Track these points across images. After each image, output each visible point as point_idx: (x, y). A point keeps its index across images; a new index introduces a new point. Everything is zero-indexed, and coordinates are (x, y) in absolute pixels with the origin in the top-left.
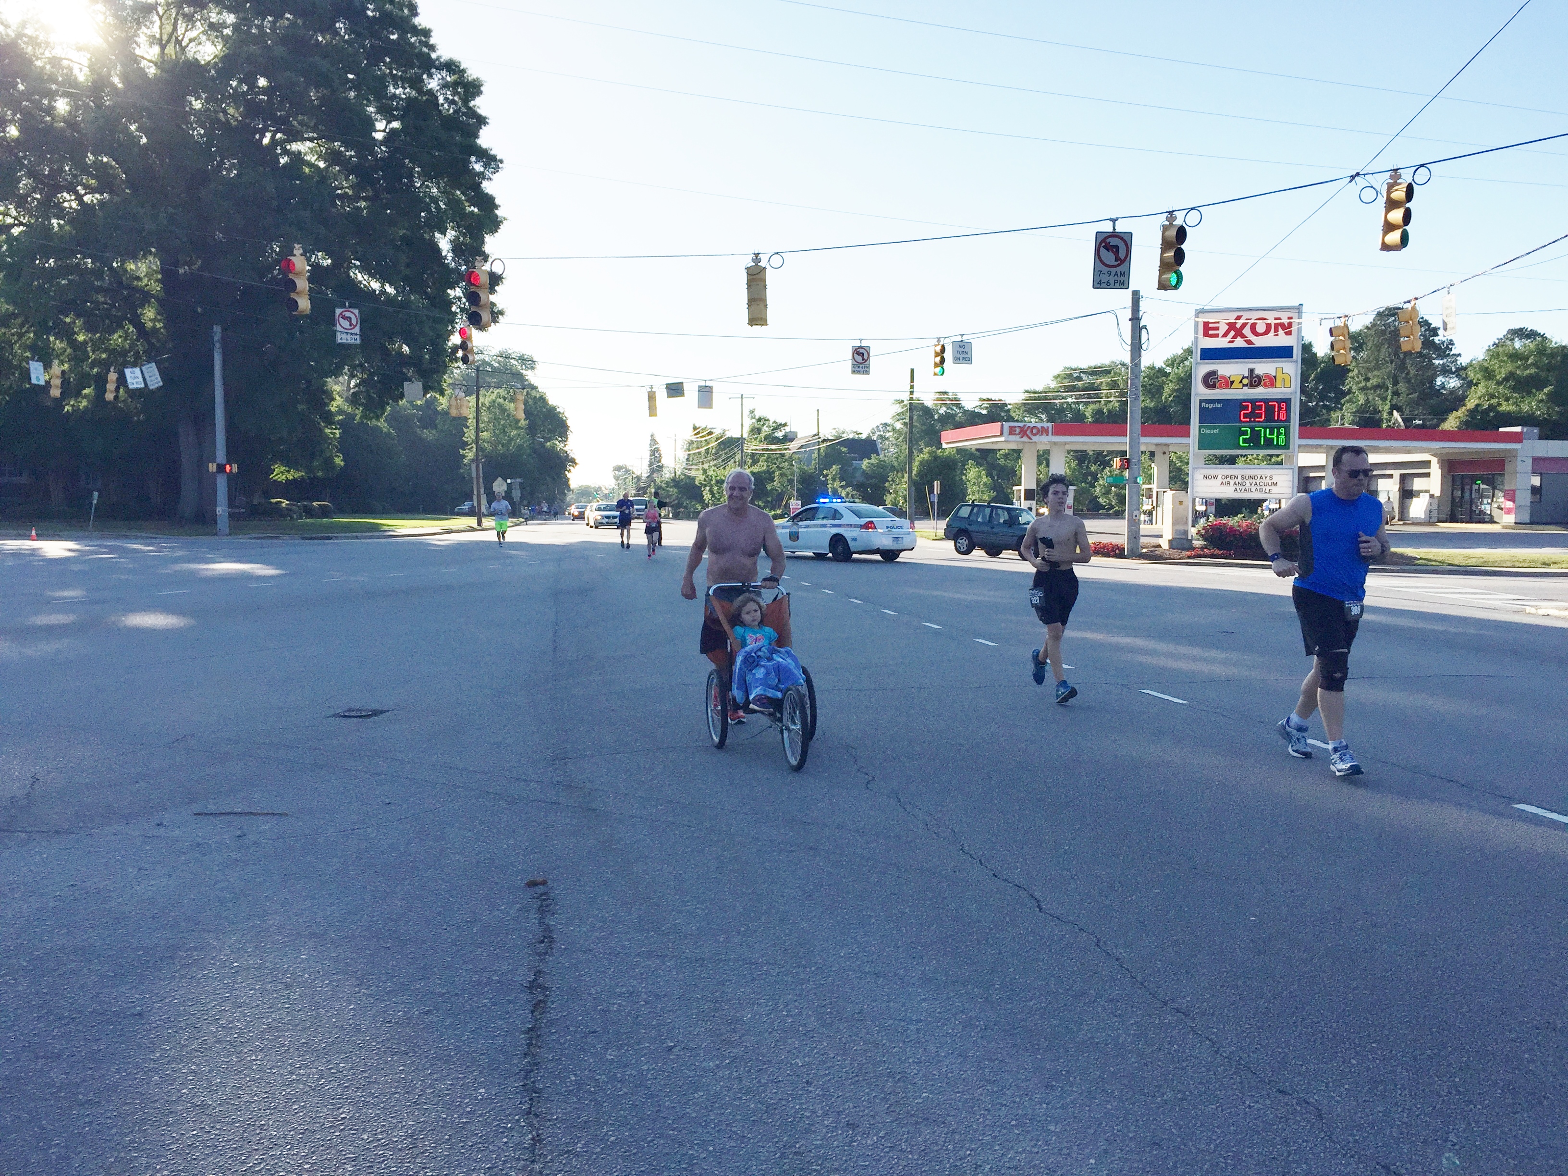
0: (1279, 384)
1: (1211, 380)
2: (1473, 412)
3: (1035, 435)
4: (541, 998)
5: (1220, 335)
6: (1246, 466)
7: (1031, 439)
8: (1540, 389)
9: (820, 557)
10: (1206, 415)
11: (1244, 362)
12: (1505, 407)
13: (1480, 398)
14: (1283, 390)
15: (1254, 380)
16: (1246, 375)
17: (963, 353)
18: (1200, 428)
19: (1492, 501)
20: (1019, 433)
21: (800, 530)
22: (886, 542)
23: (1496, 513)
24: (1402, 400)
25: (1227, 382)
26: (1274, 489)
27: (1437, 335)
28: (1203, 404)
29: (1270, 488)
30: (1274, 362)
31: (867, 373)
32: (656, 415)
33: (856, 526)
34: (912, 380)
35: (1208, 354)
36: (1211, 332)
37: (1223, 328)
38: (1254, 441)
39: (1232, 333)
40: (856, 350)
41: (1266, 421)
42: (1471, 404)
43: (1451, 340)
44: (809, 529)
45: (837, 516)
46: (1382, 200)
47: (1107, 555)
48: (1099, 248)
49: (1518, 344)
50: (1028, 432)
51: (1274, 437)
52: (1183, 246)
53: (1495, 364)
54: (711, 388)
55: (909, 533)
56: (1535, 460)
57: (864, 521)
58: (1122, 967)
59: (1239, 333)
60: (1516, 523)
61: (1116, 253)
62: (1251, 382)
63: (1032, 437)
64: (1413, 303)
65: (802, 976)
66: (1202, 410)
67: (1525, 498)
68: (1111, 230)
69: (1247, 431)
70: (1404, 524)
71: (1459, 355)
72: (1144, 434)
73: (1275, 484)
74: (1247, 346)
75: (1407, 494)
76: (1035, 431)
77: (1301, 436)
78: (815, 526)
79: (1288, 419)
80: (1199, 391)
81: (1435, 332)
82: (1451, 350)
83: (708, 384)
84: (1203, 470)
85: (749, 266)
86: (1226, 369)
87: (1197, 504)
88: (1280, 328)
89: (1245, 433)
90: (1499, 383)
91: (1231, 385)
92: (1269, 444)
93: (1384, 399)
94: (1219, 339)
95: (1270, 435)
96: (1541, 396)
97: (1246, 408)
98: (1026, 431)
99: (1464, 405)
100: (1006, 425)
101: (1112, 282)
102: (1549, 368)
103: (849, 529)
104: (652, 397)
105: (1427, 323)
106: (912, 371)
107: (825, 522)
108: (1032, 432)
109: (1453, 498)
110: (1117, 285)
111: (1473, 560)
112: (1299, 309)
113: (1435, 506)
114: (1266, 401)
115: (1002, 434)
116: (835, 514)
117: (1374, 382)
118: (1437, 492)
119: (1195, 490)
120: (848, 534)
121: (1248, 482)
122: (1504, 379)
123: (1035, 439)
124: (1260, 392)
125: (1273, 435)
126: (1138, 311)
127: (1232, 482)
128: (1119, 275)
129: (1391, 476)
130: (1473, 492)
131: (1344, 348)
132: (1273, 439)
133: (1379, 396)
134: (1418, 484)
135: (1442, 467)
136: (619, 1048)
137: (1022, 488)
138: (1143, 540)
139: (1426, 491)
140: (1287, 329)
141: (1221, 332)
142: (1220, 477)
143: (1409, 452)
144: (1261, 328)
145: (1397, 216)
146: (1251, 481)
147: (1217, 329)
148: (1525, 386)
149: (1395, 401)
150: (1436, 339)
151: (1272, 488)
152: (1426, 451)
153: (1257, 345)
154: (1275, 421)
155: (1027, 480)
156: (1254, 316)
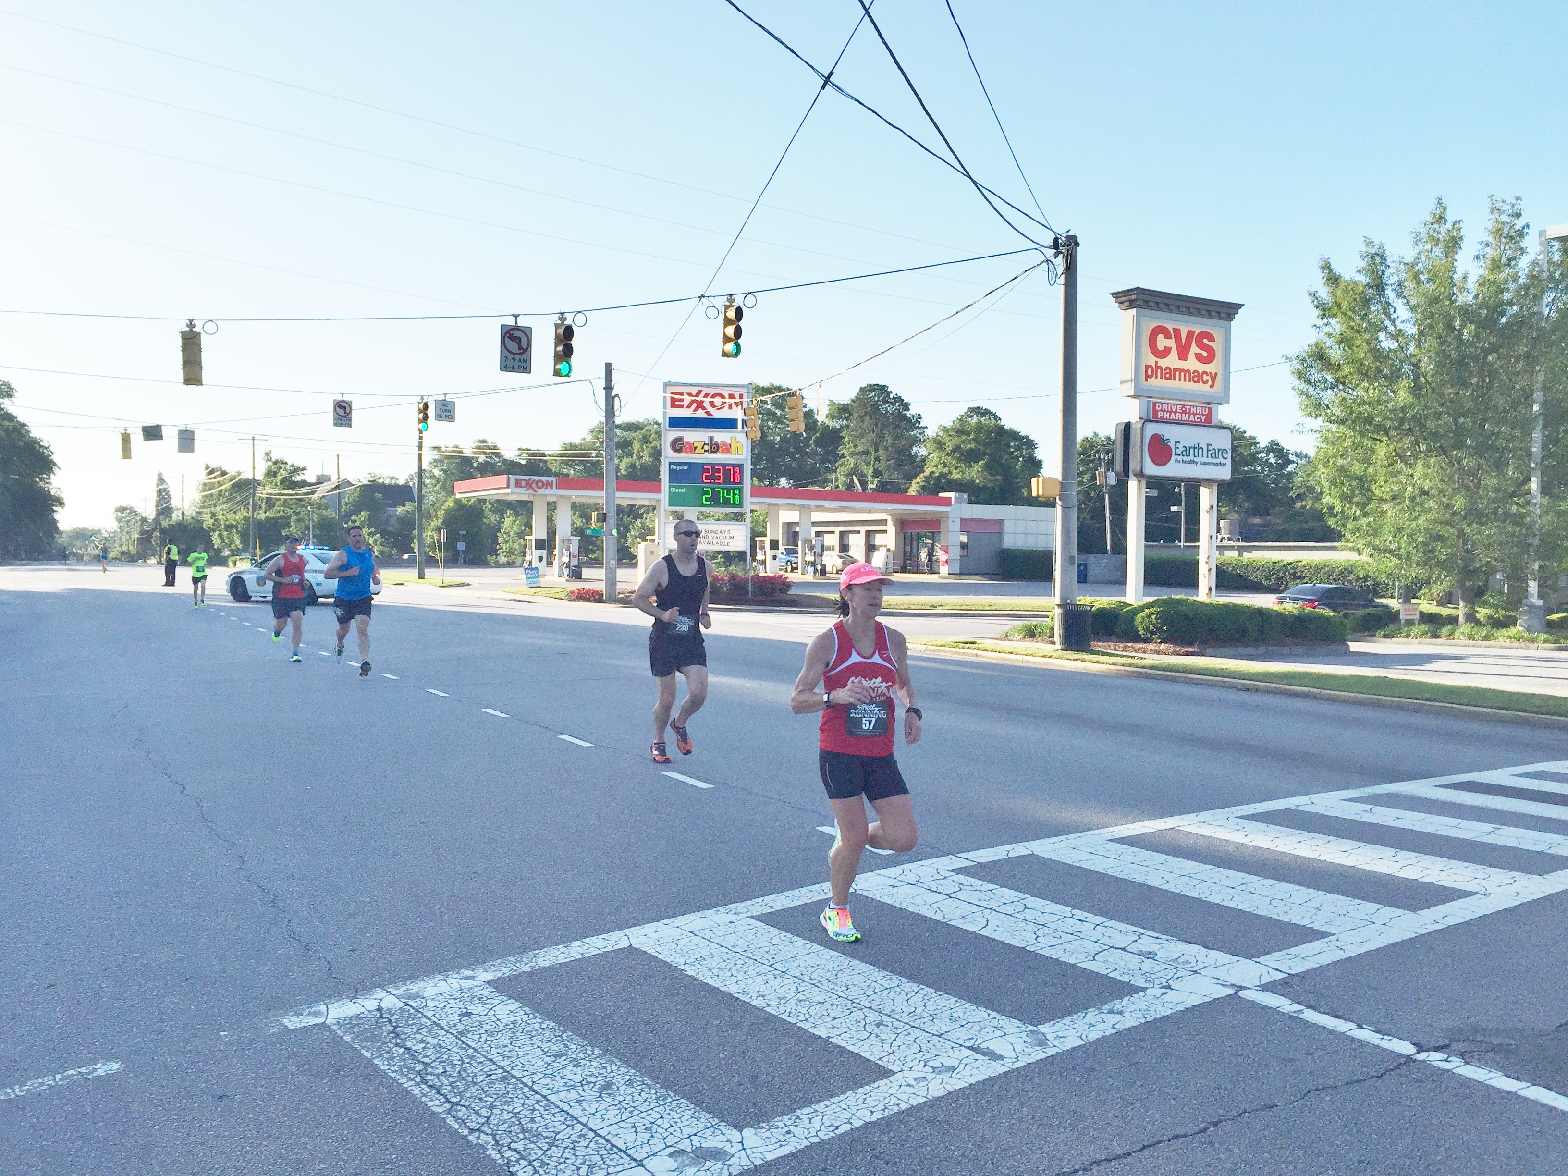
0: (733, 450)
1: (678, 445)
2: (929, 479)
3: (540, 488)
5: (685, 406)
7: (535, 491)
8: (976, 462)
10: (675, 476)
11: (705, 431)
12: (956, 475)
13: (936, 466)
14: (737, 456)
15: (714, 447)
16: (707, 442)
17: (446, 411)
18: (670, 487)
20: (524, 486)
23: (936, 566)
24: (881, 466)
26: (732, 542)
27: (909, 410)
28: (672, 466)
30: (726, 432)
31: (350, 425)
32: (130, 458)
35: (675, 422)
36: (677, 403)
37: (687, 399)
38: (714, 501)
39: (695, 405)
40: (338, 403)
41: (724, 482)
42: (927, 472)
43: (919, 415)
46: (722, 318)
47: (588, 600)
48: (504, 340)
49: (973, 420)
50: (534, 485)
51: (731, 497)
52: (571, 342)
53: (947, 438)
54: (192, 433)
56: (963, 520)
59: (700, 405)
60: (951, 574)
61: (520, 343)
62: (711, 448)
63: (538, 490)
66: (671, 472)
67: (956, 552)
68: (513, 324)
69: (708, 491)
71: (926, 428)
72: (619, 489)
73: (732, 538)
74: (706, 416)
76: (540, 484)
79: (741, 482)
80: (669, 455)
81: (906, 406)
82: (919, 423)
83: (189, 428)
85: (184, 330)
86: (691, 436)
89: (707, 493)
90: (948, 455)
91: (695, 450)
92: (727, 503)
93: (868, 464)
94: (684, 409)
95: (727, 495)
96: (977, 467)
97: (708, 471)
98: (531, 483)
99: (924, 472)
100: (513, 478)
101: (517, 367)
102: (989, 444)
104: (126, 439)
105: (901, 400)
108: (537, 484)
109: (904, 552)
110: (521, 370)
114: (724, 466)
115: (508, 486)
117: (861, 448)
118: (893, 548)
121: (710, 536)
122: (953, 451)
123: (541, 491)
124: (718, 457)
125: (730, 494)
126: (611, 381)
128: (523, 361)
129: (859, 532)
130: (919, 546)
132: (729, 499)
133: (865, 461)
134: (879, 539)
135: (895, 525)
137: (533, 537)
138: (620, 587)
139: (885, 546)
141: (686, 404)
143: (870, 512)
144: (718, 402)
145: (730, 331)
146: (713, 534)
147: (682, 400)
148: (969, 457)
149: (876, 467)
150: (908, 413)
151: (730, 541)
152: (883, 511)
153: (715, 417)
154: (730, 483)
155: (539, 531)
156: (712, 391)
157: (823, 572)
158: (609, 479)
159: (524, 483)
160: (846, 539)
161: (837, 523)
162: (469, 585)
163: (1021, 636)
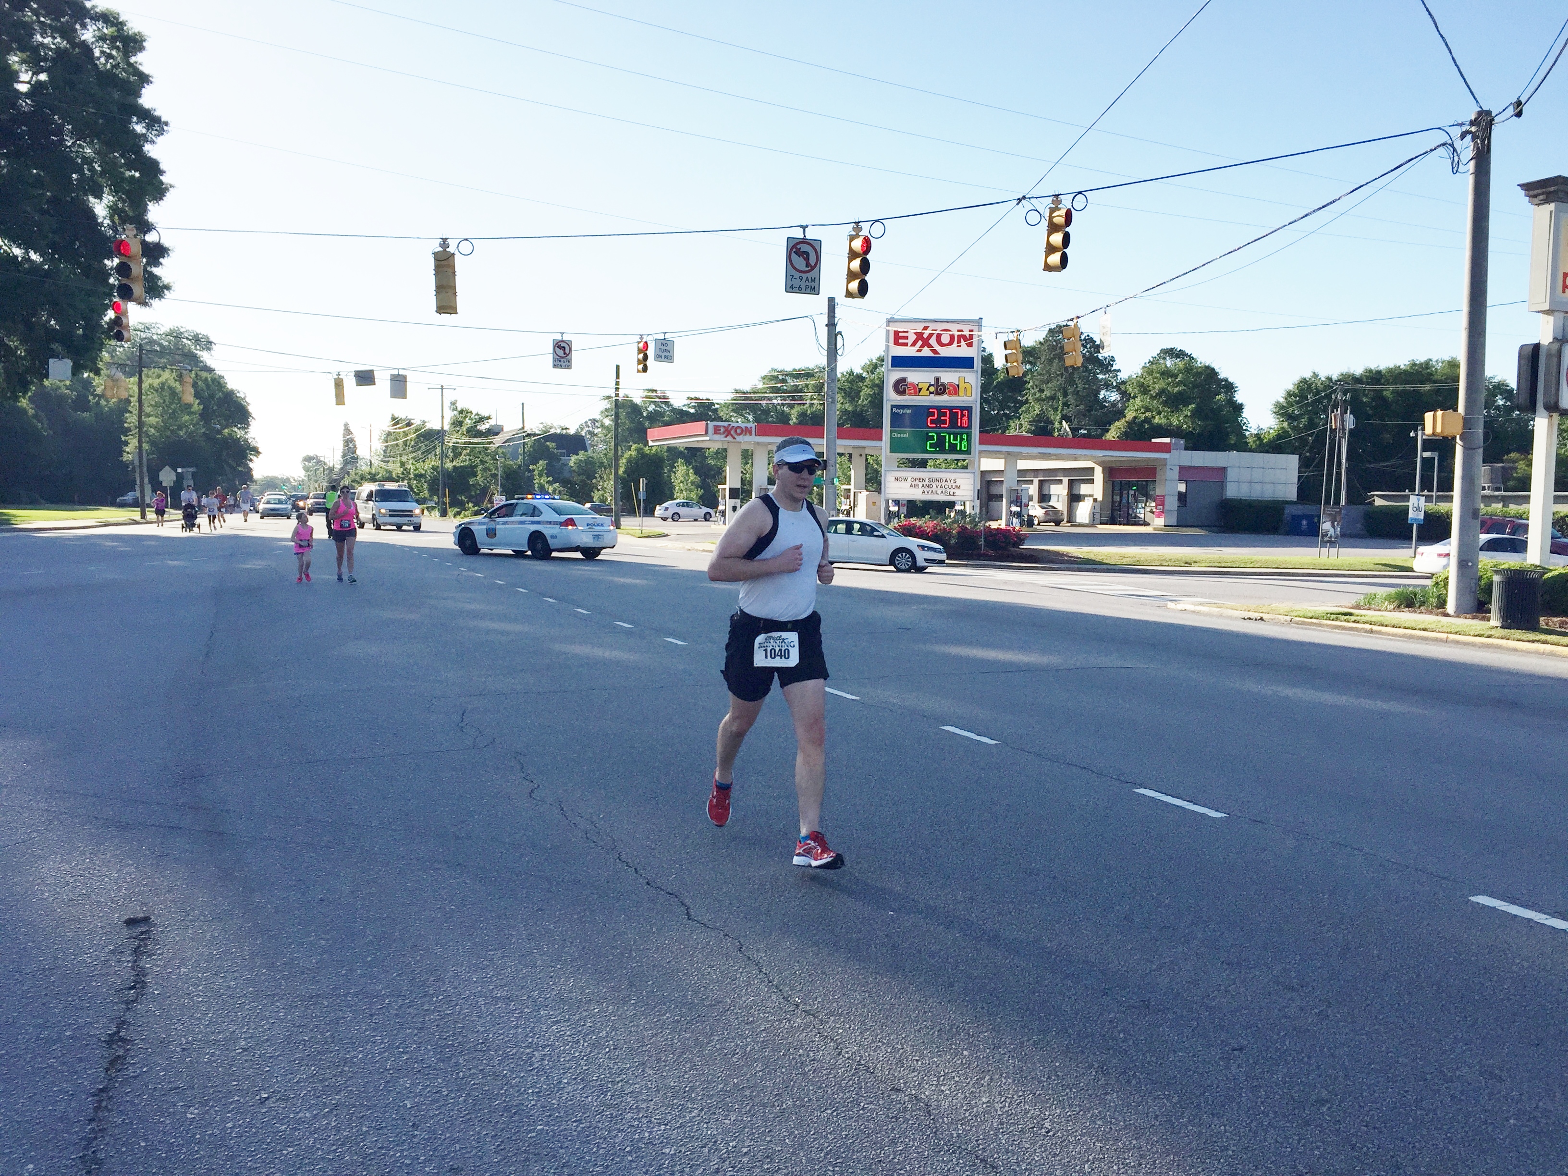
0: (961, 392)
1: (901, 387)
2: (1130, 424)
3: (740, 434)
4: (121, 1053)
5: (909, 345)
6: (934, 470)
7: (734, 438)
8: (1186, 405)
9: (519, 554)
10: (896, 420)
11: (930, 371)
12: (1156, 420)
13: (1137, 410)
14: (966, 398)
15: (940, 388)
16: (933, 383)
17: (665, 351)
18: (891, 432)
19: (1146, 505)
20: (724, 433)
21: (498, 527)
22: (587, 540)
23: (1149, 517)
24: (1071, 411)
25: (915, 388)
26: (958, 492)
27: (1101, 352)
29: (954, 491)
30: (956, 372)
31: (569, 367)
32: (344, 404)
33: (556, 523)
34: (618, 377)
35: (899, 362)
36: (901, 341)
37: (912, 338)
38: (940, 446)
39: (920, 343)
40: (557, 344)
41: (951, 427)
42: (1130, 415)
43: (1112, 357)
44: (507, 526)
45: (536, 513)
46: (1045, 224)
48: (790, 255)
49: (1169, 363)
50: (732, 432)
51: (958, 442)
52: (868, 257)
53: (1149, 380)
54: (405, 377)
55: (610, 531)
56: (1182, 468)
57: (564, 518)
58: (761, 971)
59: (926, 343)
60: (1165, 526)
61: (807, 259)
62: (937, 389)
63: (736, 437)
64: (1075, 321)
65: (426, 1007)
66: (893, 415)
67: (1172, 503)
68: (802, 236)
69: (933, 436)
70: (1072, 526)
71: (1119, 371)
72: (840, 436)
73: (960, 487)
74: (932, 355)
75: (1074, 498)
76: (739, 431)
77: (981, 442)
78: (513, 522)
79: (969, 427)
80: (891, 397)
81: (1098, 348)
82: (1112, 366)
83: (402, 372)
84: (893, 472)
85: (436, 250)
86: (915, 376)
87: (890, 504)
88: (962, 340)
89: (932, 438)
90: (1153, 398)
91: (919, 392)
92: (953, 449)
93: (1056, 410)
94: (908, 348)
95: (954, 440)
96: (1187, 411)
97: (933, 414)
98: (731, 429)
99: (1125, 417)
100: (711, 424)
101: (804, 288)
102: (1195, 386)
103: (549, 526)
104: (339, 384)
105: (1092, 340)
106: (618, 367)
107: (524, 518)
108: (736, 431)
109: (1113, 502)
110: (809, 290)
111: (1128, 559)
112: (979, 322)
113: (1098, 510)
114: (950, 408)
115: (706, 433)
116: (534, 511)
117: (1047, 393)
118: (1100, 498)
119: (887, 492)
120: (547, 530)
121: (934, 485)
122: (1157, 394)
123: (739, 438)
124: (944, 400)
125: (957, 440)
126: (834, 317)
127: (920, 485)
128: (810, 280)
129: (1061, 482)
130: (1130, 496)
131: (1017, 361)
132: (957, 444)
133: (1051, 406)
134: (1084, 489)
135: (1103, 472)
136: (204, 1104)
137: (727, 487)
139: (1091, 496)
140: (968, 340)
141: (910, 341)
142: (909, 479)
143: (1075, 459)
144: (945, 339)
145: (1057, 239)
146: (938, 483)
147: (906, 338)
148: (1174, 402)
149: (1065, 412)
150: (1100, 356)
151: (956, 490)
152: (1086, 458)
153: (942, 355)
154: (958, 428)
155: (732, 479)
156: (940, 327)
157: (1030, 523)
158: (830, 425)
159: (722, 430)
160: (1046, 486)
161: (1036, 472)
162: (667, 535)
163: (1395, 604)
